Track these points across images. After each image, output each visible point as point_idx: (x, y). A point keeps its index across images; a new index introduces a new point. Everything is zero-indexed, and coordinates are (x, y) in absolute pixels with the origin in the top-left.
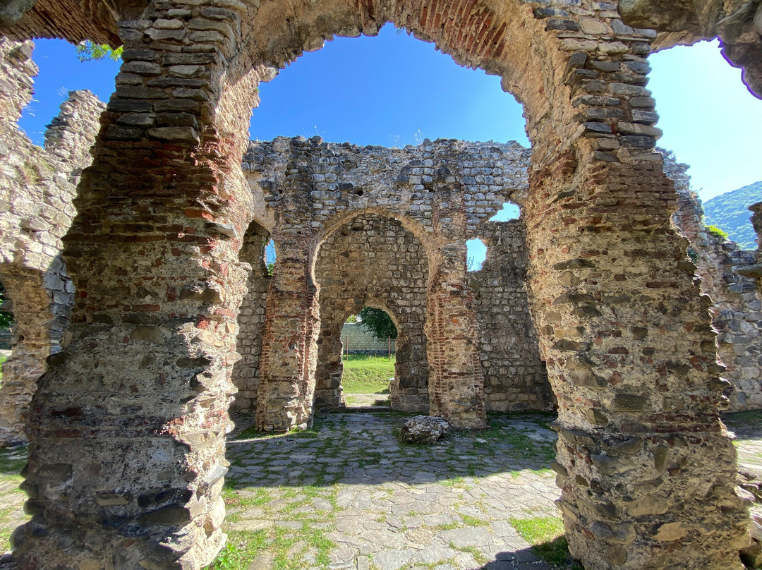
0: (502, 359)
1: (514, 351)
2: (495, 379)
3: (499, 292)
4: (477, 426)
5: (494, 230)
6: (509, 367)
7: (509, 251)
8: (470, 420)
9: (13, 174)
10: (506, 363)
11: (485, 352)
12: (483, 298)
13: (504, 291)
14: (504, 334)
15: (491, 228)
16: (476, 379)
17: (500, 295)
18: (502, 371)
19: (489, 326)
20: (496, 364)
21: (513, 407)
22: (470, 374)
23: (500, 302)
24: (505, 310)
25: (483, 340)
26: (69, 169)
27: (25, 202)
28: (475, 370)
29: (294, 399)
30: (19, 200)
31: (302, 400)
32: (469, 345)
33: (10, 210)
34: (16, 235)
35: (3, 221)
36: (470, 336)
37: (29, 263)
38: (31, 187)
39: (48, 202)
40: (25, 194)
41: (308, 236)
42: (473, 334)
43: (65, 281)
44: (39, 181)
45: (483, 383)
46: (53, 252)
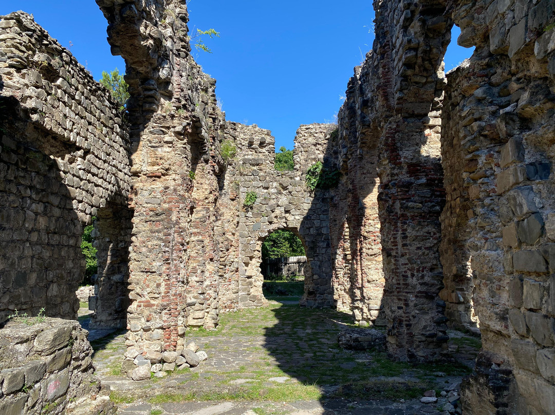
16: (399, 300)
26: (300, 173)
27: (284, 200)
28: (397, 288)
29: (357, 300)
30: (281, 200)
31: (364, 303)
32: (389, 258)
33: (278, 206)
34: (283, 215)
35: (278, 211)
36: (390, 247)
37: (290, 226)
38: (284, 192)
39: (292, 195)
40: (283, 196)
41: (355, 166)
42: (395, 244)
43: (309, 228)
44: (285, 188)
45: (407, 305)
46: (300, 218)
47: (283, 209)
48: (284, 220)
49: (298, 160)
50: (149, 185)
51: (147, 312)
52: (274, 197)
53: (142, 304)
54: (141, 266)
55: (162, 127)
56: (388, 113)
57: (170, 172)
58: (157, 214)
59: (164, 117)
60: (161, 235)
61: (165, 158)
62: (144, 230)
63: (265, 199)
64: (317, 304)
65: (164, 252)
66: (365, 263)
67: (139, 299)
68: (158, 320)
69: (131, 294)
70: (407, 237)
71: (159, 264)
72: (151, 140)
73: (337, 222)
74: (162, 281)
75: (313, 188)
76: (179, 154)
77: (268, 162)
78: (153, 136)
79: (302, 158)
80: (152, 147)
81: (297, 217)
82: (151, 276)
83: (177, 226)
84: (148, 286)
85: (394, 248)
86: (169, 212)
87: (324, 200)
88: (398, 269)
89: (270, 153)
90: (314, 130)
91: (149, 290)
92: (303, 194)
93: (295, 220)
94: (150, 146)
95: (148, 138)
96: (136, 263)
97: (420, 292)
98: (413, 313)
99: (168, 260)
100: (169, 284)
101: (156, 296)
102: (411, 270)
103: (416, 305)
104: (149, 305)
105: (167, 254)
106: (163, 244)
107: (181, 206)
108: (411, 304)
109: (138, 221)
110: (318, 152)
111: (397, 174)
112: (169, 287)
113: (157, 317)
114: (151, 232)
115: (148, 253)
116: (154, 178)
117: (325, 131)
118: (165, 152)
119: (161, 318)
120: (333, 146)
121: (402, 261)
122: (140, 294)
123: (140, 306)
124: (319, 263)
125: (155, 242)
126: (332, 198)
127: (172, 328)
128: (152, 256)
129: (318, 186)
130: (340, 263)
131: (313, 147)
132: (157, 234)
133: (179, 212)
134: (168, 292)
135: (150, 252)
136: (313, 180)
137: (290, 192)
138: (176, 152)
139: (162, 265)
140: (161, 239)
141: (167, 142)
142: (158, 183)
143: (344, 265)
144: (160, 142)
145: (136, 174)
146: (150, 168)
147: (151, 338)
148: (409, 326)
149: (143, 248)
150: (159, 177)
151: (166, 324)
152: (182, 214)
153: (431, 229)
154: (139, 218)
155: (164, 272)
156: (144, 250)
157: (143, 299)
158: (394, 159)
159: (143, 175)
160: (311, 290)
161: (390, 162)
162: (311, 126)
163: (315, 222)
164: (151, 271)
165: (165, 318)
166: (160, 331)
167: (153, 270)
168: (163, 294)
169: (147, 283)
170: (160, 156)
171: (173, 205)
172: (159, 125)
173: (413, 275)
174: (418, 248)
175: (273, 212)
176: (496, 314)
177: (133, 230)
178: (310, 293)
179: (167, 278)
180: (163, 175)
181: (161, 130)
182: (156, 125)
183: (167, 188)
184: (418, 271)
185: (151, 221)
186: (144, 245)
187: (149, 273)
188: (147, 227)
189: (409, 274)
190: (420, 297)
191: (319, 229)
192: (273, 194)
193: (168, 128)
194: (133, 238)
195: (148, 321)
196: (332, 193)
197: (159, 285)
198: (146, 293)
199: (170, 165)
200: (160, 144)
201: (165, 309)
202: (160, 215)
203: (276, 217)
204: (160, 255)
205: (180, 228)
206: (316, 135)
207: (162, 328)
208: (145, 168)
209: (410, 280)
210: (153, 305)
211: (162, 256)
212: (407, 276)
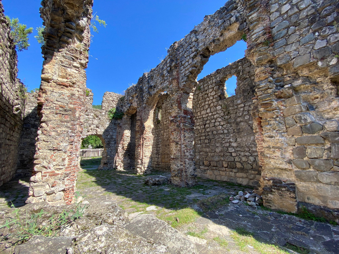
0: (244, 151)
1: (252, 145)
2: (239, 164)
3: (241, 108)
4: (178, 184)
5: (237, 67)
6: (249, 156)
7: (248, 77)
8: (176, 181)
9: (92, 117)
10: (247, 154)
11: (233, 147)
12: (231, 114)
13: (245, 106)
14: (245, 134)
15: (234, 67)
16: (181, 162)
17: (242, 109)
18: (244, 159)
19: (235, 130)
20: (240, 155)
21: (252, 183)
22: (177, 159)
23: (242, 114)
24: (246, 118)
25: (231, 140)
26: (105, 111)
27: (96, 122)
28: (180, 157)
29: (139, 164)
30: (94, 122)
31: (142, 165)
32: (177, 145)
33: (93, 124)
34: (95, 128)
35: (92, 127)
36: (178, 141)
37: (98, 134)
38: (97, 118)
39: (100, 120)
40: (96, 120)
41: (142, 110)
42: (180, 139)
43: (107, 135)
44: (97, 117)
45: (185, 164)
46: (103, 130)
47: (95, 126)
48: (95, 131)
49: (104, 105)
50: (57, 89)
51: (52, 180)
52: (91, 120)
53: (48, 174)
54: (50, 146)
55: (73, 56)
56: (178, 89)
57: (75, 86)
58: (65, 110)
59: (77, 50)
60: (69, 124)
61: (73, 76)
62: (54, 119)
63: (87, 120)
64: (108, 168)
65: (70, 136)
66: (144, 149)
67: (44, 170)
68: (61, 185)
69: (37, 167)
70: (185, 137)
71: (65, 144)
72: (64, 61)
73: (121, 134)
74: (66, 156)
75: (111, 118)
76: (82, 77)
77: (89, 103)
78: (65, 59)
79: (106, 105)
80: (62, 66)
81: (102, 130)
82: (57, 153)
83: (79, 120)
84: (54, 160)
85: (180, 141)
86: (73, 110)
87: (115, 124)
88: (181, 149)
89: (91, 99)
90: (112, 95)
91: (55, 163)
92: (106, 120)
93: (101, 131)
94: (61, 65)
95: (61, 59)
96: (44, 143)
97: (190, 158)
98: (187, 167)
99: (72, 142)
100: (71, 159)
101: (61, 167)
102: (187, 149)
103: (188, 163)
104: (53, 175)
105: (72, 138)
106: (71, 131)
107: (82, 108)
108: (187, 163)
109: (48, 112)
110: (114, 104)
111: (180, 113)
112: (71, 160)
113: (61, 182)
114: (61, 121)
115: (57, 136)
116: (62, 86)
117: (117, 96)
118: (73, 72)
119: (63, 183)
120: (120, 103)
121: (183, 146)
122: (46, 166)
123: (46, 176)
124: (110, 150)
125: (64, 129)
126: (119, 124)
127: (70, 189)
128: (60, 138)
129: (113, 118)
130: (120, 150)
131: (111, 102)
132: (66, 123)
133: (80, 111)
134: (71, 164)
135: (59, 135)
136: (111, 115)
137: (100, 119)
138: (81, 75)
139: (68, 145)
140: (69, 127)
141: (75, 67)
142: (65, 90)
143: (122, 151)
144: (70, 65)
145: (47, 80)
146: (60, 79)
147: (54, 199)
148: (186, 172)
149: (53, 133)
150: (67, 87)
151: (67, 187)
152: (81, 114)
153: (192, 134)
154: (49, 111)
155: (69, 150)
156: (53, 134)
157: (49, 170)
158: (180, 107)
159: (54, 82)
160: (105, 162)
161: (178, 108)
162: (111, 93)
163: (110, 133)
164: (58, 149)
165: (66, 183)
166: (62, 193)
167: (61, 149)
168: (66, 166)
169: (54, 158)
170: (69, 73)
171: (76, 106)
172: (71, 54)
173: (187, 152)
174: (189, 141)
175: (90, 126)
176: (285, 162)
177: (42, 119)
178: (105, 164)
179: (70, 154)
180: (70, 86)
181: (72, 58)
182: (69, 53)
183: (73, 95)
184: (189, 150)
185: (61, 114)
186: (54, 130)
187: (56, 151)
188: (57, 117)
189: (186, 151)
190: (190, 160)
191: (112, 136)
192: (91, 118)
193: (77, 58)
194: (43, 125)
195: (53, 187)
196: (119, 121)
197: (64, 160)
198: (51, 166)
199: (76, 81)
200: (69, 66)
201: (67, 176)
202: (68, 111)
203: (91, 129)
204: (67, 138)
205: (80, 122)
206: (113, 97)
207: (63, 191)
208: (56, 78)
209: (186, 154)
210: (58, 174)
211: (69, 139)
212: (185, 152)
